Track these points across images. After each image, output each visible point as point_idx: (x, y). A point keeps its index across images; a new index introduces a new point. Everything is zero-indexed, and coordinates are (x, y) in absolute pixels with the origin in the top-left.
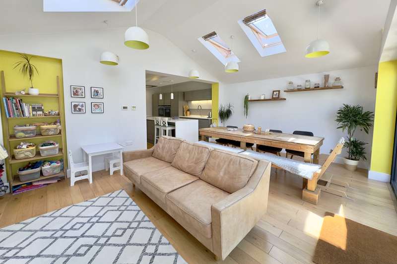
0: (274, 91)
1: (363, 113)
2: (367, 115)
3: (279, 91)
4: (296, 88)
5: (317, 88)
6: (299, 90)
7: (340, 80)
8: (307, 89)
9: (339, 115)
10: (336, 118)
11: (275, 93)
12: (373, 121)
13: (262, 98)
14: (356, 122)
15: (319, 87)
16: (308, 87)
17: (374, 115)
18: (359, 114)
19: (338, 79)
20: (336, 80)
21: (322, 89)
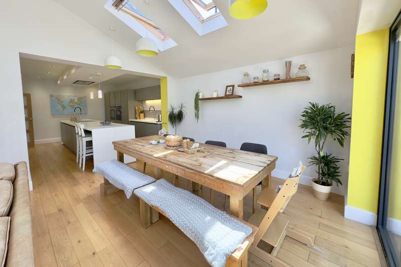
0: (227, 87)
1: (336, 116)
2: (342, 119)
3: (233, 86)
4: (252, 81)
5: (277, 80)
6: (256, 84)
7: (305, 68)
8: (265, 83)
9: (304, 118)
10: (301, 123)
11: (229, 89)
12: (350, 127)
13: (215, 95)
14: (326, 128)
15: (279, 79)
16: (266, 79)
17: (350, 118)
18: (330, 117)
19: (302, 67)
20: (299, 68)
21: (284, 81)
